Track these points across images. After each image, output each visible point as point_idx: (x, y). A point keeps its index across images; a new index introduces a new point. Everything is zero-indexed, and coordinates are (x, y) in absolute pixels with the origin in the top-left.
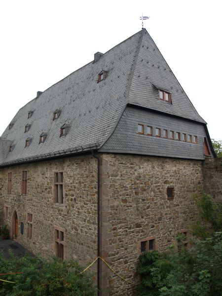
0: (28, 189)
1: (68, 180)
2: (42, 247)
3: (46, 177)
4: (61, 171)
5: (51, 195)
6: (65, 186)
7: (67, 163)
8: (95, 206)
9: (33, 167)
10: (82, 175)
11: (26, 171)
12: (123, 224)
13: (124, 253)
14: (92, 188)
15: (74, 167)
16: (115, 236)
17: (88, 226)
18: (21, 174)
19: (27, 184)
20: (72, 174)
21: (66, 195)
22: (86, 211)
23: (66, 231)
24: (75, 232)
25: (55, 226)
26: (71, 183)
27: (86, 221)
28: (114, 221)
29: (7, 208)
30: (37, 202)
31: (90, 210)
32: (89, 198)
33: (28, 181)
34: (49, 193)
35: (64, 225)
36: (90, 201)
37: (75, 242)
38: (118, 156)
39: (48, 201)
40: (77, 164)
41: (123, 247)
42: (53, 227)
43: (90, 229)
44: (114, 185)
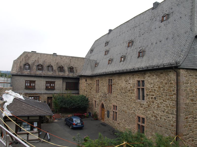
0: (113, 90)
1: (149, 85)
2: (126, 127)
3: (129, 83)
4: (142, 80)
5: (134, 95)
6: (146, 89)
7: (148, 75)
8: (173, 103)
9: (117, 77)
10: (162, 82)
11: (112, 79)
12: (192, 115)
13: (192, 134)
14: (170, 91)
15: (154, 77)
16: (187, 123)
17: (167, 115)
18: (107, 81)
19: (113, 87)
20: (152, 82)
21: (147, 95)
22: (165, 106)
23: (147, 117)
24: (155, 119)
25: (137, 114)
26: (152, 88)
27: (165, 112)
28: (186, 113)
29: (95, 101)
30: (121, 99)
31: (168, 105)
32: (168, 97)
33: (113, 85)
34: (132, 93)
35: (145, 114)
36: (169, 99)
37: (155, 125)
38: (188, 71)
39: (131, 98)
40: (156, 75)
41: (191, 130)
42: (136, 115)
43: (168, 117)
44: (186, 89)
